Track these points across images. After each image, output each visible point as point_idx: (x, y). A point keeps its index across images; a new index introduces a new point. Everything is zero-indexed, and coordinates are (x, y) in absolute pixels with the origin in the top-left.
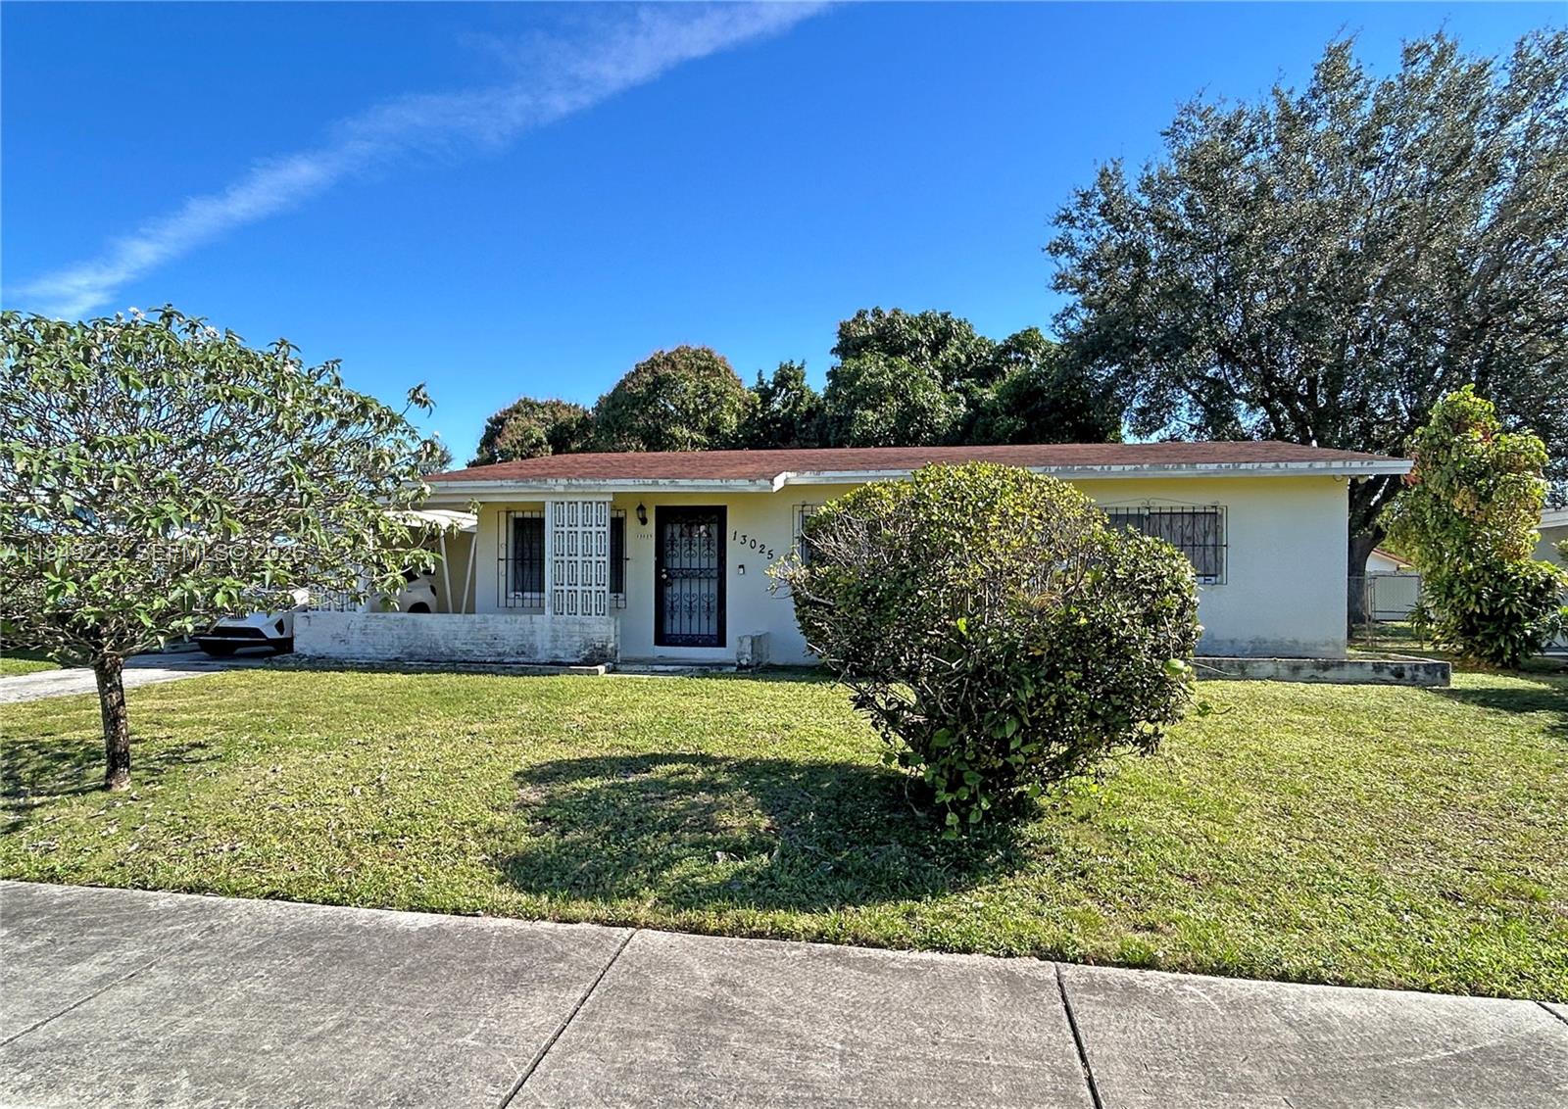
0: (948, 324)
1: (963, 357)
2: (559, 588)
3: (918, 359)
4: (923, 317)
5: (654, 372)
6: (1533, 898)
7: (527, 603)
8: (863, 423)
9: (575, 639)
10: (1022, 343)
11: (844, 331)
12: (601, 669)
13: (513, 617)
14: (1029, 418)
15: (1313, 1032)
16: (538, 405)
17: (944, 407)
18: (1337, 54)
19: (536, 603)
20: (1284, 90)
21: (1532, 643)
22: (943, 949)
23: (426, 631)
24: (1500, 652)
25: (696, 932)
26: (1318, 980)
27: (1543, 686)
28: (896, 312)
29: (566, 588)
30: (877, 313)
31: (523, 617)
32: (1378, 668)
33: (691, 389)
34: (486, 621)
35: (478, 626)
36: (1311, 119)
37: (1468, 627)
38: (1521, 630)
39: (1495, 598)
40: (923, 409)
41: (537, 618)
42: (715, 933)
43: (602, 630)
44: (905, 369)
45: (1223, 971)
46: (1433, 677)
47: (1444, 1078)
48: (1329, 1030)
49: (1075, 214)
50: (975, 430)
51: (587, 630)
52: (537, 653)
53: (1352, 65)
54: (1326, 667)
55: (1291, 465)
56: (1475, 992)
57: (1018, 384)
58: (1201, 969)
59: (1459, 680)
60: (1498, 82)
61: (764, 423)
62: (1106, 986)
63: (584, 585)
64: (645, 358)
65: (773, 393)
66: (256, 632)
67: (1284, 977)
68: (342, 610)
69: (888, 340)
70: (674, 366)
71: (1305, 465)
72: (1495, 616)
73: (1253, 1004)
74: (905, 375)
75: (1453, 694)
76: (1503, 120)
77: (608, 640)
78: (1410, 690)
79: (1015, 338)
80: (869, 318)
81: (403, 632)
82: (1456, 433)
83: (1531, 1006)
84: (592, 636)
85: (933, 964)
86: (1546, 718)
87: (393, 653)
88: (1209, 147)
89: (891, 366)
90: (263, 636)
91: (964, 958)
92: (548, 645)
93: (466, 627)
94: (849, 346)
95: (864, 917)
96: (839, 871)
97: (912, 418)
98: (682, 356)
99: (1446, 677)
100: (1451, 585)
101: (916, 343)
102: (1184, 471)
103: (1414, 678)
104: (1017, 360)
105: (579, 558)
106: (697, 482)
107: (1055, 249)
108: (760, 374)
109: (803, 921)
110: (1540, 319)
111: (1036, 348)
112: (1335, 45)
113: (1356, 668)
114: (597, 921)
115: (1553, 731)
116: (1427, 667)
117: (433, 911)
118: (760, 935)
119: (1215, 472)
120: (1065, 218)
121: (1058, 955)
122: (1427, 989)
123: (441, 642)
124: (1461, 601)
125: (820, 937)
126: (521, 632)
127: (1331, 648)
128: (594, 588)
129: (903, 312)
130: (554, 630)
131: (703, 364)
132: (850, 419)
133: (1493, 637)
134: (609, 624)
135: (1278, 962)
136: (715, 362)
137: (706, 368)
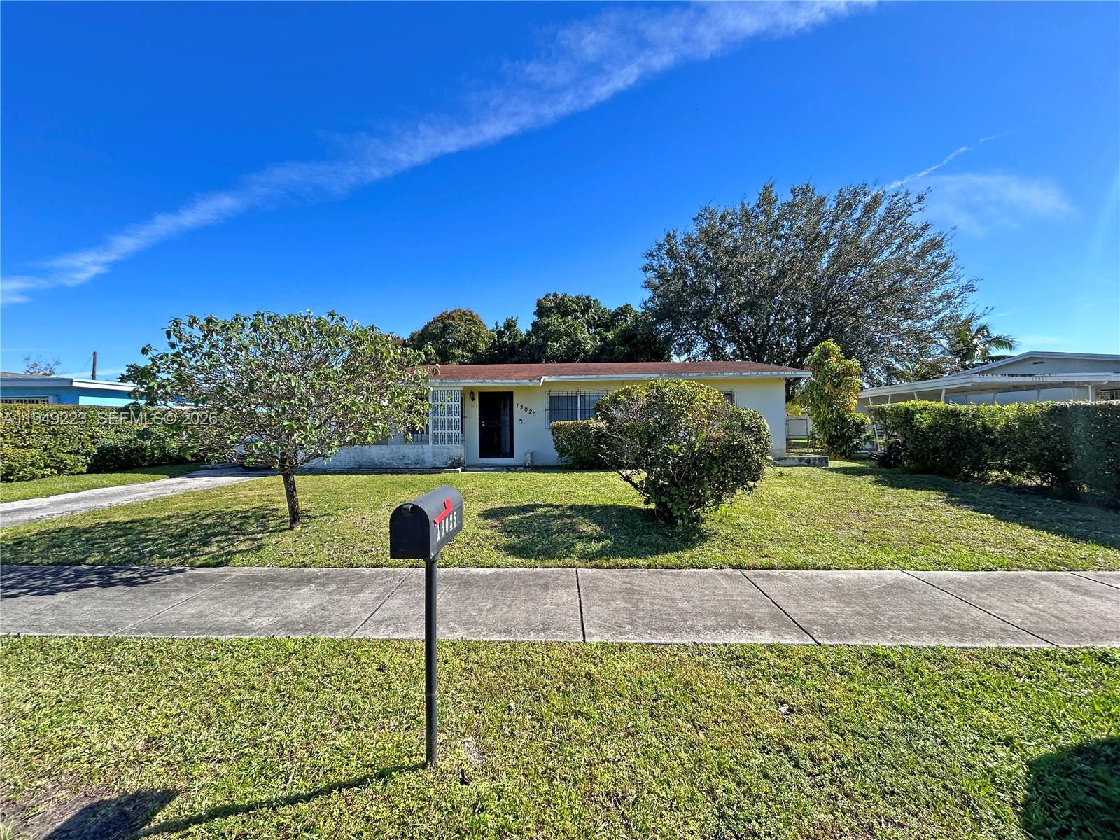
0: (590, 302)
1: (597, 318)
2: (436, 432)
3: (577, 318)
4: (577, 298)
5: (443, 322)
6: (888, 540)
7: (419, 439)
8: (551, 349)
9: (445, 456)
10: (624, 311)
11: (539, 304)
12: (460, 470)
13: (413, 447)
14: (632, 346)
15: (836, 584)
17: (589, 340)
18: (767, 190)
19: (424, 439)
20: (745, 202)
21: (856, 447)
22: (697, 568)
23: (367, 454)
24: (845, 451)
25: (600, 568)
26: (830, 569)
27: (863, 465)
28: (565, 296)
29: (439, 431)
30: (555, 295)
31: (418, 446)
32: (800, 460)
33: (462, 330)
36: (757, 217)
37: (831, 442)
38: (852, 442)
39: (842, 428)
40: (580, 342)
41: (425, 446)
42: (607, 568)
43: (458, 451)
44: (570, 323)
45: (798, 568)
46: (822, 463)
47: (881, 593)
48: (841, 583)
49: (655, 253)
50: (604, 354)
51: (450, 451)
52: (426, 463)
53: (773, 195)
54: (780, 460)
55: (764, 374)
56: (880, 569)
57: (624, 331)
58: (790, 568)
59: (832, 464)
60: (830, 205)
61: (500, 348)
62: (761, 576)
63: (448, 430)
64: (437, 314)
65: (503, 333)
67: (818, 569)
69: (562, 308)
70: (453, 319)
71: (769, 373)
72: (843, 436)
73: (812, 578)
74: (571, 326)
75: (832, 470)
76: (833, 222)
77: (461, 456)
78: (814, 469)
79: (620, 309)
80: (551, 297)
81: (357, 455)
82: (826, 359)
83: (898, 572)
84: (452, 454)
85: (696, 573)
86: (870, 478)
87: (351, 465)
88: (713, 227)
89: (564, 321)
91: (705, 570)
92: (431, 459)
93: (388, 451)
94: (542, 311)
95: (661, 559)
96: (640, 544)
97: (574, 346)
98: (458, 315)
99: (827, 462)
100: (824, 423)
101: (575, 311)
102: (720, 376)
103: (814, 464)
104: (621, 320)
105: (446, 417)
106: (504, 381)
107: (645, 269)
108: (496, 324)
109: (641, 562)
110: (849, 308)
111: (630, 314)
112: (767, 185)
113: (792, 460)
114: (558, 567)
115: (875, 483)
116: (819, 458)
117: (488, 567)
118: (626, 567)
119: (732, 376)
120: (650, 255)
121: (739, 567)
122: (865, 569)
123: (376, 459)
124: (829, 430)
125: (649, 567)
126: (417, 454)
127: (779, 452)
128: (454, 431)
129: (568, 295)
130: (434, 452)
131: (468, 318)
132: (545, 346)
133: (841, 446)
134: (461, 449)
135: (815, 564)
136: (474, 317)
137: (470, 320)
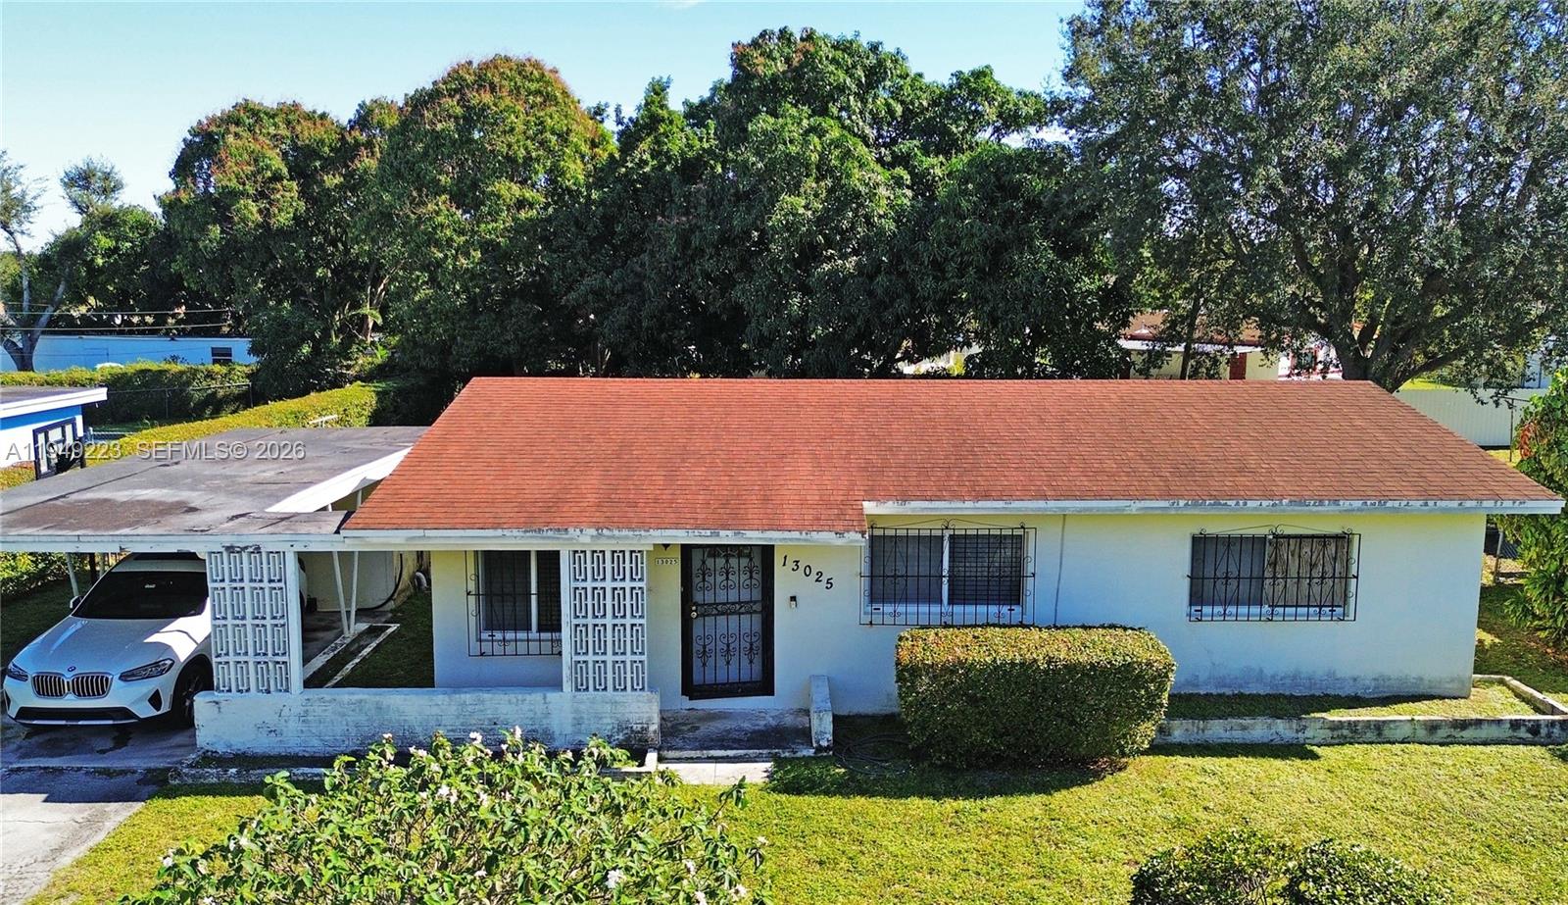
0: (880, 60)
2: (582, 658)
4: (845, 46)
5: (462, 96)
9: (605, 721)
11: (739, 59)
12: (650, 761)
13: (520, 697)
16: (266, 114)
28: (810, 36)
29: (590, 658)
30: (786, 37)
31: (534, 696)
34: (483, 702)
35: (470, 708)
41: (552, 697)
43: (641, 708)
51: (621, 709)
52: (554, 739)
63: (615, 654)
66: (124, 713)
68: (268, 692)
77: (649, 722)
78: (1546, 754)
81: (362, 718)
84: (630, 716)
90: (133, 716)
92: (569, 729)
103: (1549, 735)
105: (608, 622)
113: (1494, 727)
123: (418, 729)
126: (531, 715)
128: (629, 658)
130: (577, 711)
134: (650, 701)
